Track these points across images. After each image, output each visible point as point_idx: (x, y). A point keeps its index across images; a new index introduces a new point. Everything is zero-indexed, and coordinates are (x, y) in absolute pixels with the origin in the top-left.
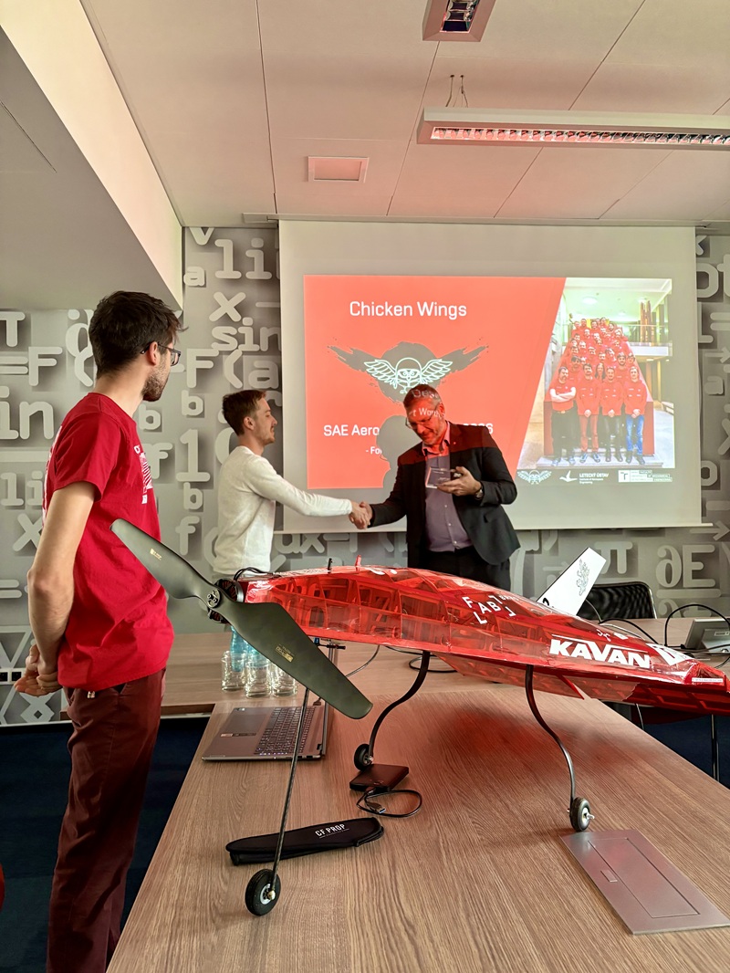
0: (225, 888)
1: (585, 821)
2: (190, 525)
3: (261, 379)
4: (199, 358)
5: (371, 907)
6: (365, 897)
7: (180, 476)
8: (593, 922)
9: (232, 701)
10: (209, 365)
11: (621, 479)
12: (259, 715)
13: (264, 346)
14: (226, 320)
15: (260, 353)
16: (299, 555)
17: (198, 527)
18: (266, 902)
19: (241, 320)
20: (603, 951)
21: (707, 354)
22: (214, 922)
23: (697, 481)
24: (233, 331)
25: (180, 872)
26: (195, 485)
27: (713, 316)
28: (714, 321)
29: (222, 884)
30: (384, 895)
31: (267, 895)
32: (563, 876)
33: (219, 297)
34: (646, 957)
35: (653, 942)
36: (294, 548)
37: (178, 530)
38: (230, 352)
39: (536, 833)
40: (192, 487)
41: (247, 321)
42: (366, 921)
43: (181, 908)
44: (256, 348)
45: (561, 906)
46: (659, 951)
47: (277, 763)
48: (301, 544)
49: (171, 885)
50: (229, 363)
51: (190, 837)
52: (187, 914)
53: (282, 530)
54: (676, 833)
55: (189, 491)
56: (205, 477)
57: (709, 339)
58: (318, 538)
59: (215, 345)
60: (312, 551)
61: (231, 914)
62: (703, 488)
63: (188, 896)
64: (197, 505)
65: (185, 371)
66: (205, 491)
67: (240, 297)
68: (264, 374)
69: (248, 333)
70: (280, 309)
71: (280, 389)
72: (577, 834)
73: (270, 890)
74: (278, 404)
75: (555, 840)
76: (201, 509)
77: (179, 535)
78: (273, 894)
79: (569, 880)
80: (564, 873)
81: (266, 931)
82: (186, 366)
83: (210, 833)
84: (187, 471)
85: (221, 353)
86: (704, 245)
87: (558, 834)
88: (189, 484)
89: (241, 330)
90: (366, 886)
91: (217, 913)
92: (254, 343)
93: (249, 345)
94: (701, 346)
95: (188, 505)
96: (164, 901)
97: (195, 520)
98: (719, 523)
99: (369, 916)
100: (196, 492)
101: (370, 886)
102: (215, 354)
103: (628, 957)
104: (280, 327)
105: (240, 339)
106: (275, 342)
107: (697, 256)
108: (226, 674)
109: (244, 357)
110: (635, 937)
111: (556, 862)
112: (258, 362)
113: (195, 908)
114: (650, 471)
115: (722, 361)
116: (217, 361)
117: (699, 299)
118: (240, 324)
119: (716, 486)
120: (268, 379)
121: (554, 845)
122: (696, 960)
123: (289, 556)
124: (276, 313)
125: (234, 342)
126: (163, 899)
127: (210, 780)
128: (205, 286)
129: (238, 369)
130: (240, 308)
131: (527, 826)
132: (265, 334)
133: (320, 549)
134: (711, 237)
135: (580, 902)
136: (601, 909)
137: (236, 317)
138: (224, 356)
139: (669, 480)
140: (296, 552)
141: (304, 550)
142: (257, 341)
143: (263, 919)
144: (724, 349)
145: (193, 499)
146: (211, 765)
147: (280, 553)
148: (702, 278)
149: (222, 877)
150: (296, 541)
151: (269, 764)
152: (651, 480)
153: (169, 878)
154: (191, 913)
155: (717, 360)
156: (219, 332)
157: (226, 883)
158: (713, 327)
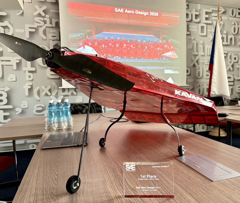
0: (56, 187)
1: (183, 153)
2: (28, 85)
3: (53, 36)
4: (30, 28)
5: (117, 185)
6: (114, 182)
7: (24, 69)
8: (199, 180)
9: (49, 133)
10: (34, 30)
11: (165, 72)
12: (60, 136)
13: (54, 25)
14: (39, 15)
15: (52, 27)
16: (68, 96)
17: (32, 86)
18: (75, 188)
19: (45, 15)
20: (206, 188)
21: (189, 37)
22: (52, 198)
23: (185, 74)
24: (42, 19)
25: (35, 183)
26: (30, 72)
27: (190, 26)
28: (190, 28)
29: (54, 185)
30: (121, 181)
31: (75, 185)
32: (182, 168)
33: (37, 7)
34: (221, 188)
35: (220, 183)
36: (66, 93)
37: (24, 87)
38: (41, 26)
39: (168, 158)
40: (29, 72)
41: (47, 16)
42: (117, 190)
43: (37, 195)
44: (51, 26)
45: (185, 176)
46: (224, 185)
47: (70, 148)
48: (68, 92)
49: (31, 188)
50: (41, 30)
51: (38, 172)
52: (40, 198)
53: (62, 86)
54: (211, 153)
55: (28, 74)
56: (33, 69)
57: (189, 33)
58: (74, 90)
59: (36, 23)
60: (72, 94)
61: (60, 195)
62: (187, 75)
63: (39, 191)
64: (31, 79)
65: (25, 32)
66: (33, 74)
67: (44, 8)
68: (54, 35)
69: (48, 21)
70: (59, 13)
71: (60, 40)
72: (181, 157)
73: (77, 183)
74: (59, 45)
75: (175, 159)
76: (32, 80)
77: (25, 89)
78: (78, 184)
79: (184, 169)
80: (182, 167)
81: (76, 198)
82: (25, 30)
83: (46, 170)
84: (27, 67)
85: (38, 26)
86: (188, 5)
87: (175, 157)
88: (28, 72)
89: (45, 19)
90: (113, 179)
91: (54, 195)
92: (50, 24)
93: (48, 24)
94: (187, 35)
95: (28, 79)
96: (29, 194)
97: (31, 84)
98: (191, 85)
99: (118, 188)
100: (31, 74)
101: (115, 179)
102: (36, 27)
103: (215, 188)
104: (59, 19)
105: (45, 22)
106: (57, 25)
107: (186, 9)
108: (46, 126)
109: (46, 28)
110: (214, 182)
111: (178, 165)
112: (52, 31)
113: (43, 194)
114: (173, 70)
115: (192, 39)
116: (37, 29)
117: (187, 21)
118: (45, 17)
119: (190, 75)
120: (55, 36)
121: (175, 160)
122: (237, 186)
123: (65, 96)
124: (58, 14)
125: (42, 23)
126: (28, 193)
127: (44, 155)
128: (31, 3)
129: (45, 32)
130: (44, 11)
131: (164, 156)
132: (54, 21)
133: (75, 93)
134: (190, 3)
135: (191, 174)
136: (199, 176)
137: (43, 14)
138: (39, 28)
139: (178, 73)
140: (67, 94)
141: (69, 94)
142: (51, 23)
143: (74, 194)
144: (193, 36)
145: (30, 77)
146: (44, 150)
147: (61, 95)
148: (187, 15)
149: (54, 183)
150: (67, 91)
151: (67, 148)
152: (173, 73)
153: (30, 186)
154: (42, 197)
155: (191, 39)
156: (37, 19)
157: (56, 185)
158: (190, 29)
